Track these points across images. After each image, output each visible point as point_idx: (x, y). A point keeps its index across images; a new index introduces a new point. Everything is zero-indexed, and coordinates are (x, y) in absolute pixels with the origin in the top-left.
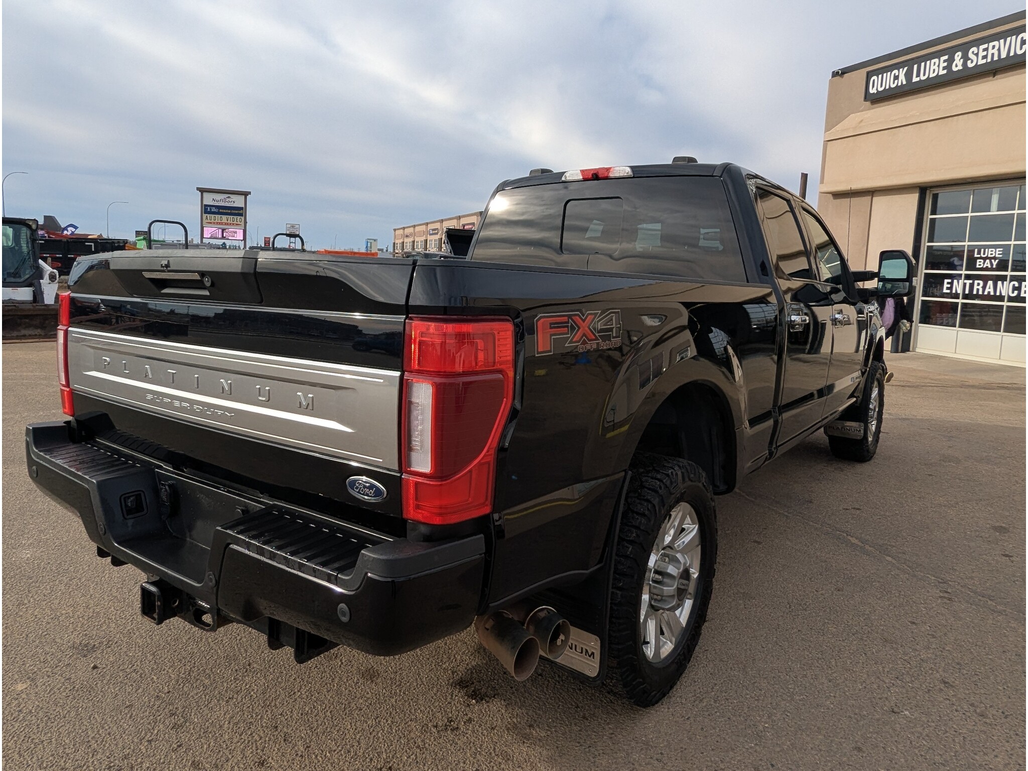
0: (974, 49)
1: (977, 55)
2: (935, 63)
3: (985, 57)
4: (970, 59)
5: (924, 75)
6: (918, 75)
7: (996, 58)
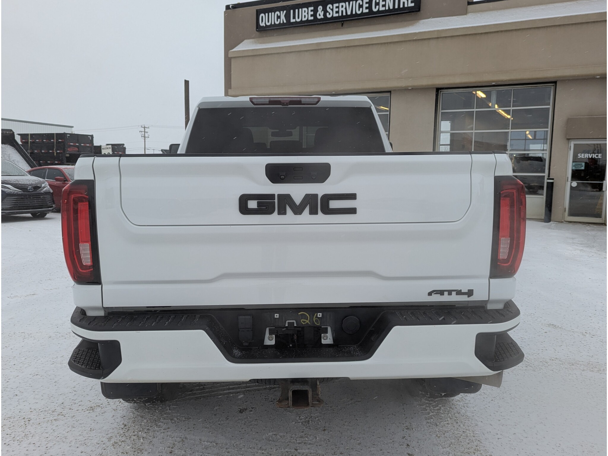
0: (330, 6)
1: (332, 10)
2: (305, 11)
3: (337, 12)
4: (328, 12)
5: (298, 18)
6: (294, 18)
7: (344, 14)
